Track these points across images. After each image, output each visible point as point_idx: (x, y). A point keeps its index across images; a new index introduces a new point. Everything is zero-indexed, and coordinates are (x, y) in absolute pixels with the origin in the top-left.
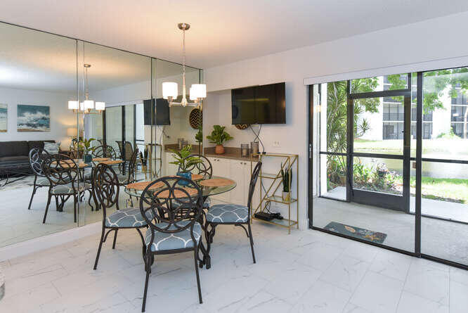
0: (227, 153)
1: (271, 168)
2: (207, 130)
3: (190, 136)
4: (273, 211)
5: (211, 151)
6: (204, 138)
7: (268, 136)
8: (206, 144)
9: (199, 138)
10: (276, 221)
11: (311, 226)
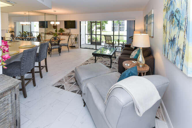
0: (63, 34)
1: (73, 37)
2: (58, 29)
3: (54, 31)
4: (73, 46)
5: (59, 34)
6: (58, 31)
7: (73, 31)
8: (58, 32)
9: (56, 31)
10: (74, 47)
11: (81, 48)
